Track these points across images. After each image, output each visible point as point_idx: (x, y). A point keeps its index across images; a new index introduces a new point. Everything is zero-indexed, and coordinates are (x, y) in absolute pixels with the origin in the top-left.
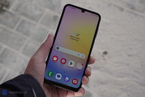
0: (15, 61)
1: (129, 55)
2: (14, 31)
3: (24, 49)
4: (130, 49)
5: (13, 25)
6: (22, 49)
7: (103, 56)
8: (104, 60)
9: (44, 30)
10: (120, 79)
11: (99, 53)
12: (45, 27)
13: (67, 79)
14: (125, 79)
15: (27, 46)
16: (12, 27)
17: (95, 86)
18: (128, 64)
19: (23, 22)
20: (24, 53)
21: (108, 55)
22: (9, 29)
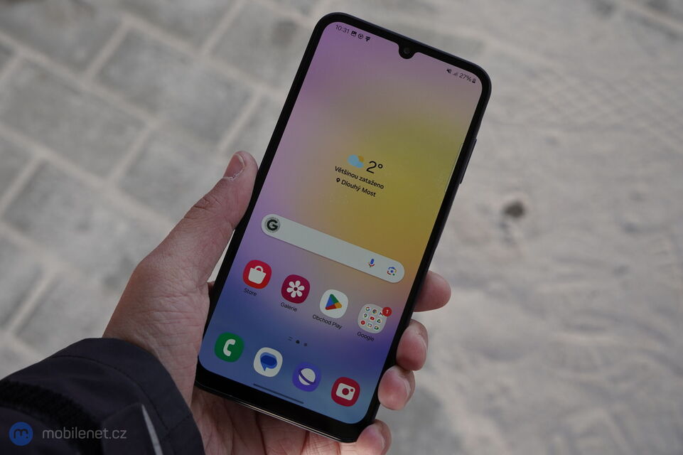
0: (84, 227)
1: (630, 229)
2: (86, 82)
3: (132, 171)
4: (637, 198)
5: (81, 54)
6: (119, 171)
7: (503, 226)
8: (509, 241)
9: (229, 86)
10: (582, 339)
11: (485, 210)
12: (232, 73)
13: (309, 374)
14: (605, 339)
15: (143, 155)
16: (80, 66)
17: (457, 367)
18: (620, 271)
19: (131, 42)
20: (127, 189)
21: (526, 221)
22: (64, 73)
